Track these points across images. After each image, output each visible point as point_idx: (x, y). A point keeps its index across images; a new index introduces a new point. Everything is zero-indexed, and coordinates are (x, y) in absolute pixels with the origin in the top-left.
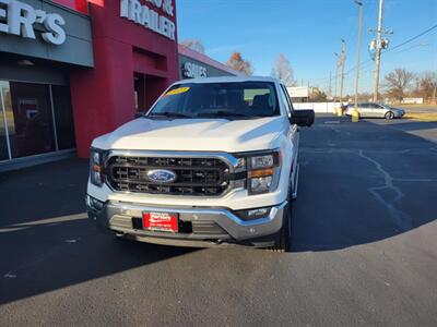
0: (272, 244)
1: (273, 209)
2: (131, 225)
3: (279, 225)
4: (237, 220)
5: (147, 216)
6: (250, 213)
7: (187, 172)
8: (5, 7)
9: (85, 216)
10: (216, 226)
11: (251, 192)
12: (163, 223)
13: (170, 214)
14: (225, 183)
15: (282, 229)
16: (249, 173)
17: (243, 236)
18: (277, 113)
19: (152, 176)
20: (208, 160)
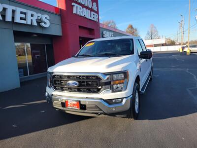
0: (125, 116)
1: (124, 99)
2: (61, 106)
3: (128, 106)
4: (106, 104)
5: (66, 102)
6: (114, 101)
7: (84, 82)
8: (25, 14)
9: (45, 101)
10: (97, 106)
11: (113, 91)
12: (74, 105)
13: (76, 101)
14: (100, 87)
15: (130, 108)
16: (112, 82)
17: (109, 112)
18: (133, 53)
19: (69, 84)
20: (93, 76)
